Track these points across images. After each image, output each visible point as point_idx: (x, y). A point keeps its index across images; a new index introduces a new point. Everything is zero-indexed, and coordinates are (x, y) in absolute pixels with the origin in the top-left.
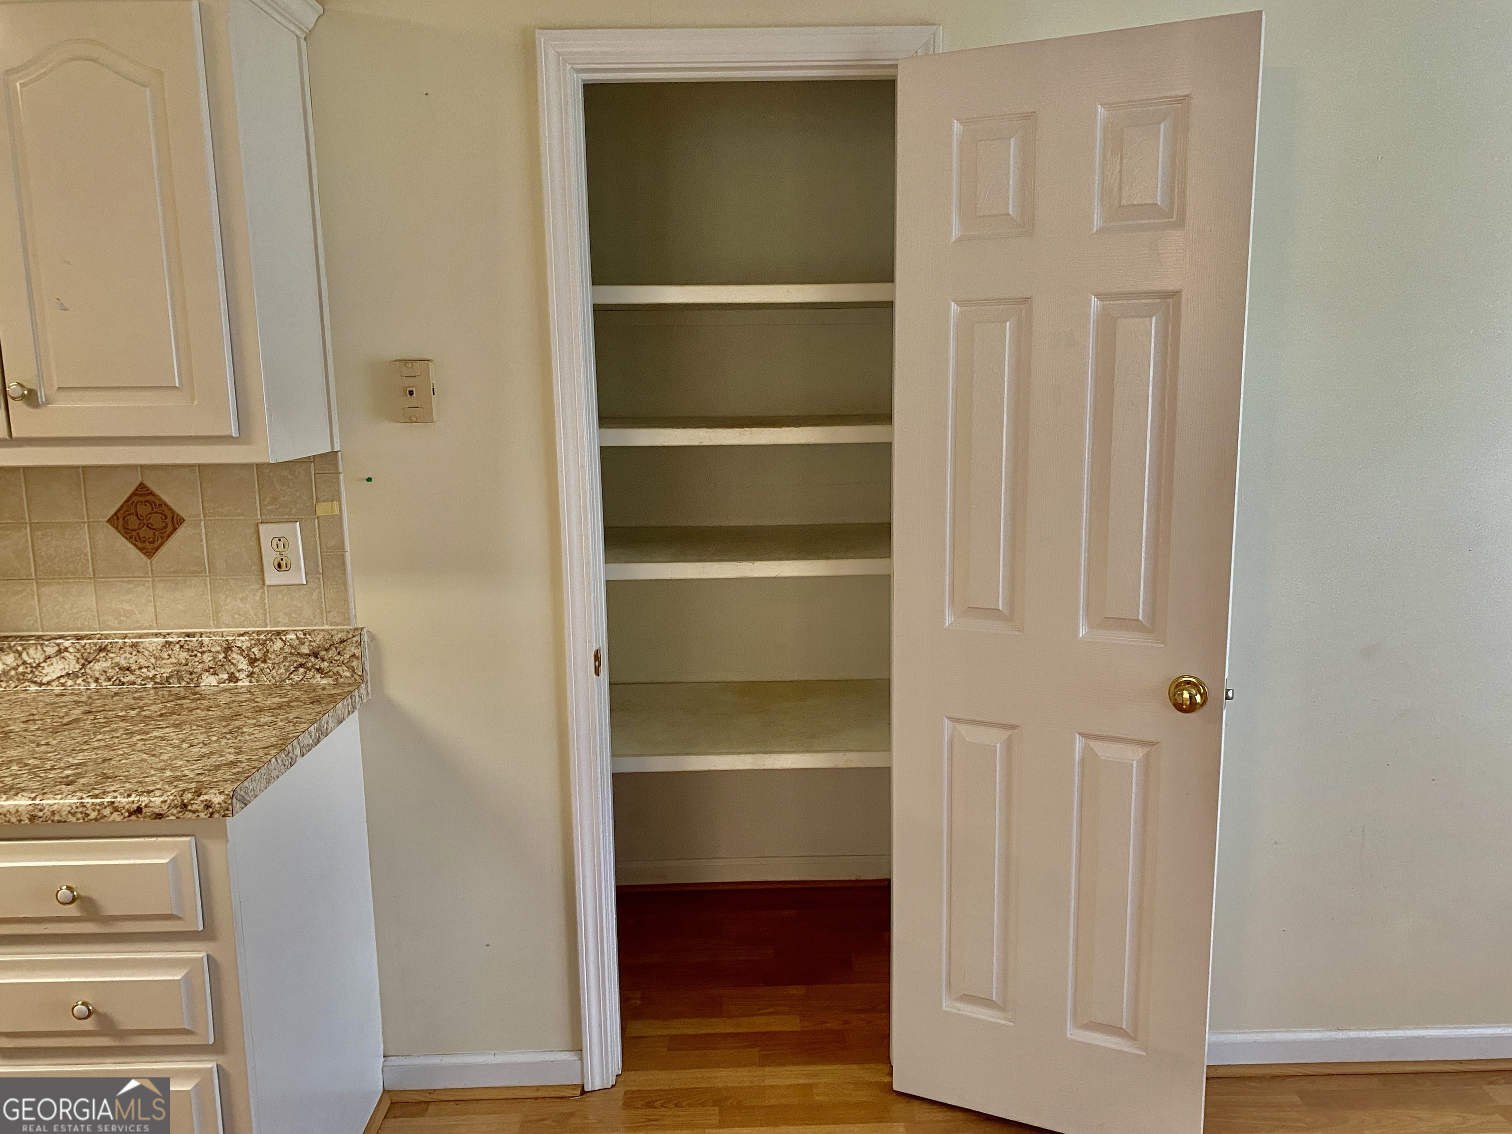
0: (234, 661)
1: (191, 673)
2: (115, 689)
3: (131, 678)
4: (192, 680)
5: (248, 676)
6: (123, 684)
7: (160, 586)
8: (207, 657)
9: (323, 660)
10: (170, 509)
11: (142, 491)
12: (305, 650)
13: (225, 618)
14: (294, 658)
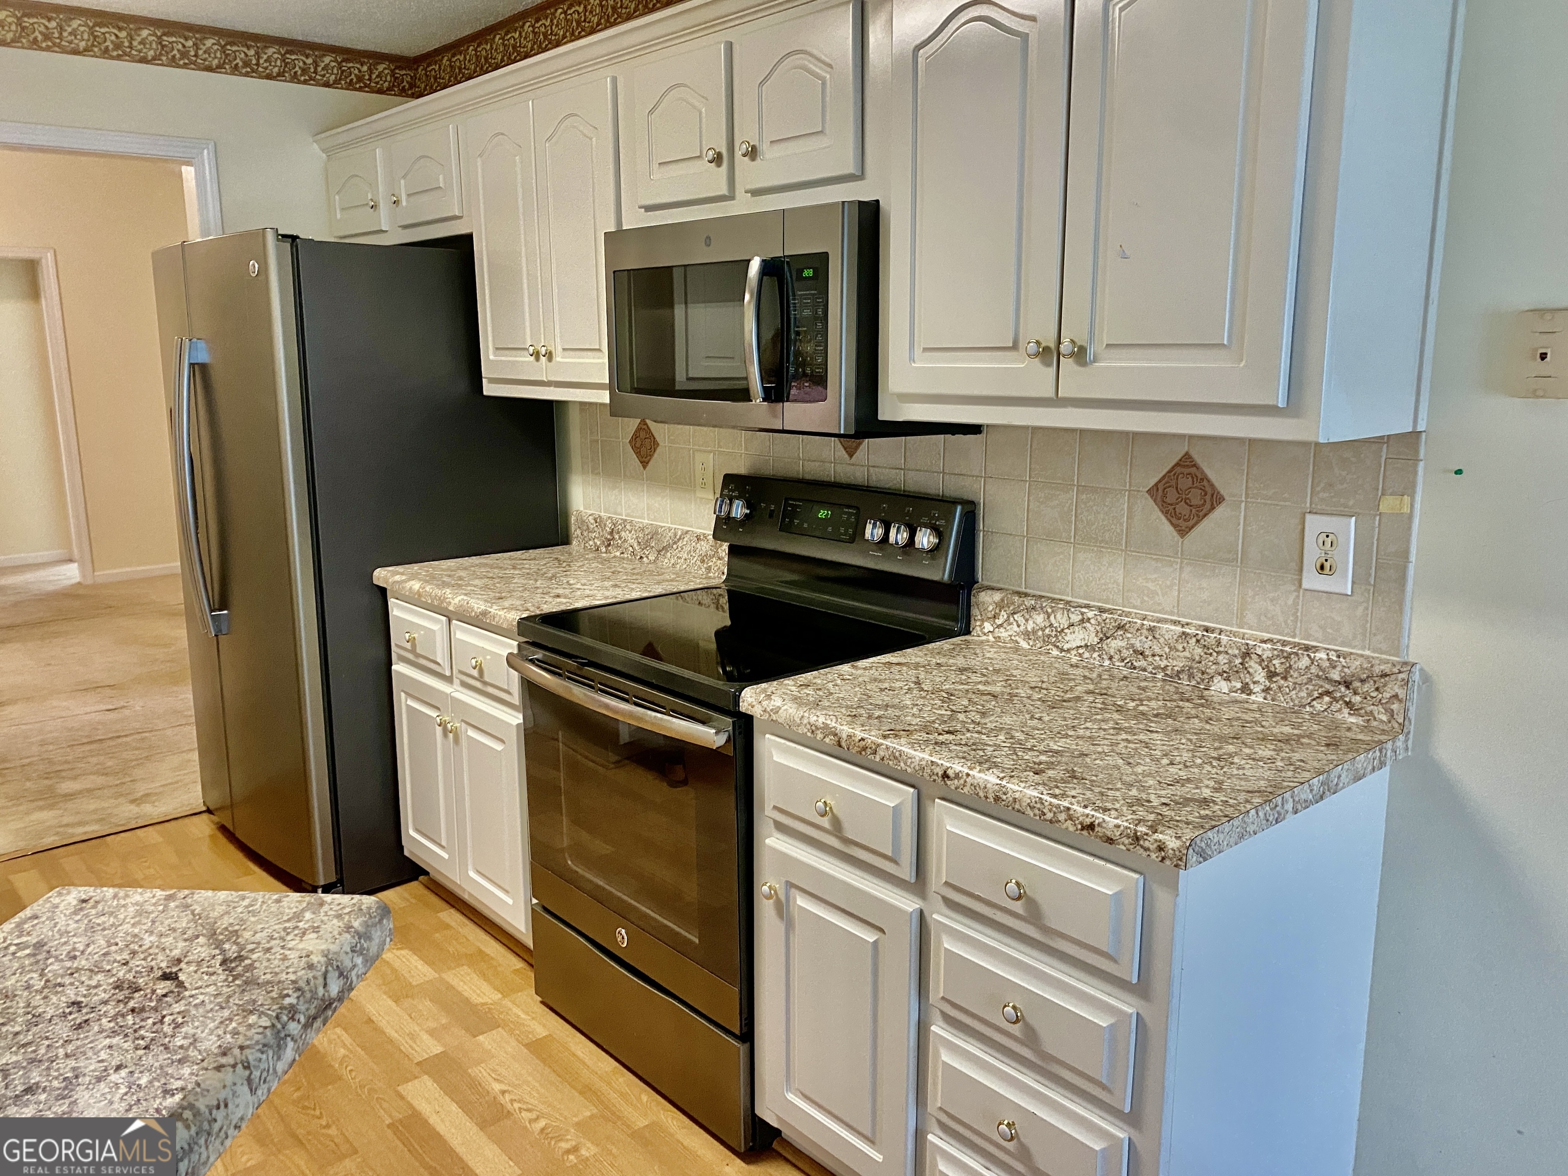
0: (1251, 670)
1: (1203, 673)
2: (1126, 672)
3: (1143, 663)
4: (1203, 680)
5: (1263, 691)
6: (1135, 668)
7: (1188, 569)
8: (1222, 659)
9: (1355, 693)
10: (1212, 485)
11: (1186, 463)
12: (1335, 675)
13: (1250, 618)
14: (1321, 683)
